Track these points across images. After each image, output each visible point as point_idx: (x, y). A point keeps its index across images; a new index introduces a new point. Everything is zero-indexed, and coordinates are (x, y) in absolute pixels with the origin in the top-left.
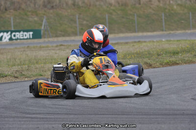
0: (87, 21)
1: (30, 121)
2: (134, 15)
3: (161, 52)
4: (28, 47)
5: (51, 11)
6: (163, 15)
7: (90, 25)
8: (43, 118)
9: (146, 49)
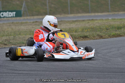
0: (54, 4)
3: (109, 27)
4: (13, 23)
8: (27, 74)
9: (98, 25)
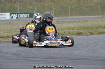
0: (59, 9)
1: (26, 62)
2: (84, 6)
3: (98, 26)
4: (26, 22)
5: (39, 3)
6: (100, 7)
7: (60, 11)
8: (33, 60)
9: (90, 25)
